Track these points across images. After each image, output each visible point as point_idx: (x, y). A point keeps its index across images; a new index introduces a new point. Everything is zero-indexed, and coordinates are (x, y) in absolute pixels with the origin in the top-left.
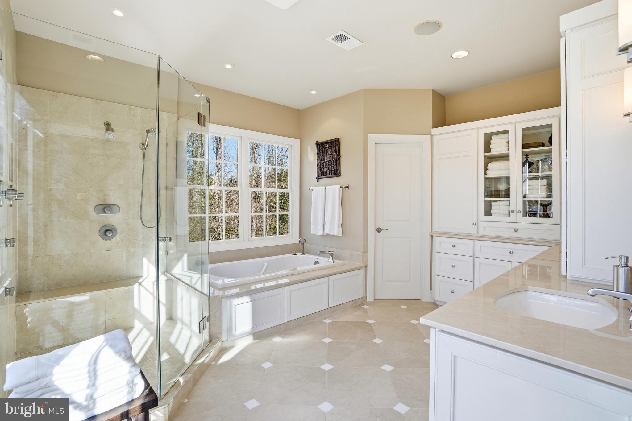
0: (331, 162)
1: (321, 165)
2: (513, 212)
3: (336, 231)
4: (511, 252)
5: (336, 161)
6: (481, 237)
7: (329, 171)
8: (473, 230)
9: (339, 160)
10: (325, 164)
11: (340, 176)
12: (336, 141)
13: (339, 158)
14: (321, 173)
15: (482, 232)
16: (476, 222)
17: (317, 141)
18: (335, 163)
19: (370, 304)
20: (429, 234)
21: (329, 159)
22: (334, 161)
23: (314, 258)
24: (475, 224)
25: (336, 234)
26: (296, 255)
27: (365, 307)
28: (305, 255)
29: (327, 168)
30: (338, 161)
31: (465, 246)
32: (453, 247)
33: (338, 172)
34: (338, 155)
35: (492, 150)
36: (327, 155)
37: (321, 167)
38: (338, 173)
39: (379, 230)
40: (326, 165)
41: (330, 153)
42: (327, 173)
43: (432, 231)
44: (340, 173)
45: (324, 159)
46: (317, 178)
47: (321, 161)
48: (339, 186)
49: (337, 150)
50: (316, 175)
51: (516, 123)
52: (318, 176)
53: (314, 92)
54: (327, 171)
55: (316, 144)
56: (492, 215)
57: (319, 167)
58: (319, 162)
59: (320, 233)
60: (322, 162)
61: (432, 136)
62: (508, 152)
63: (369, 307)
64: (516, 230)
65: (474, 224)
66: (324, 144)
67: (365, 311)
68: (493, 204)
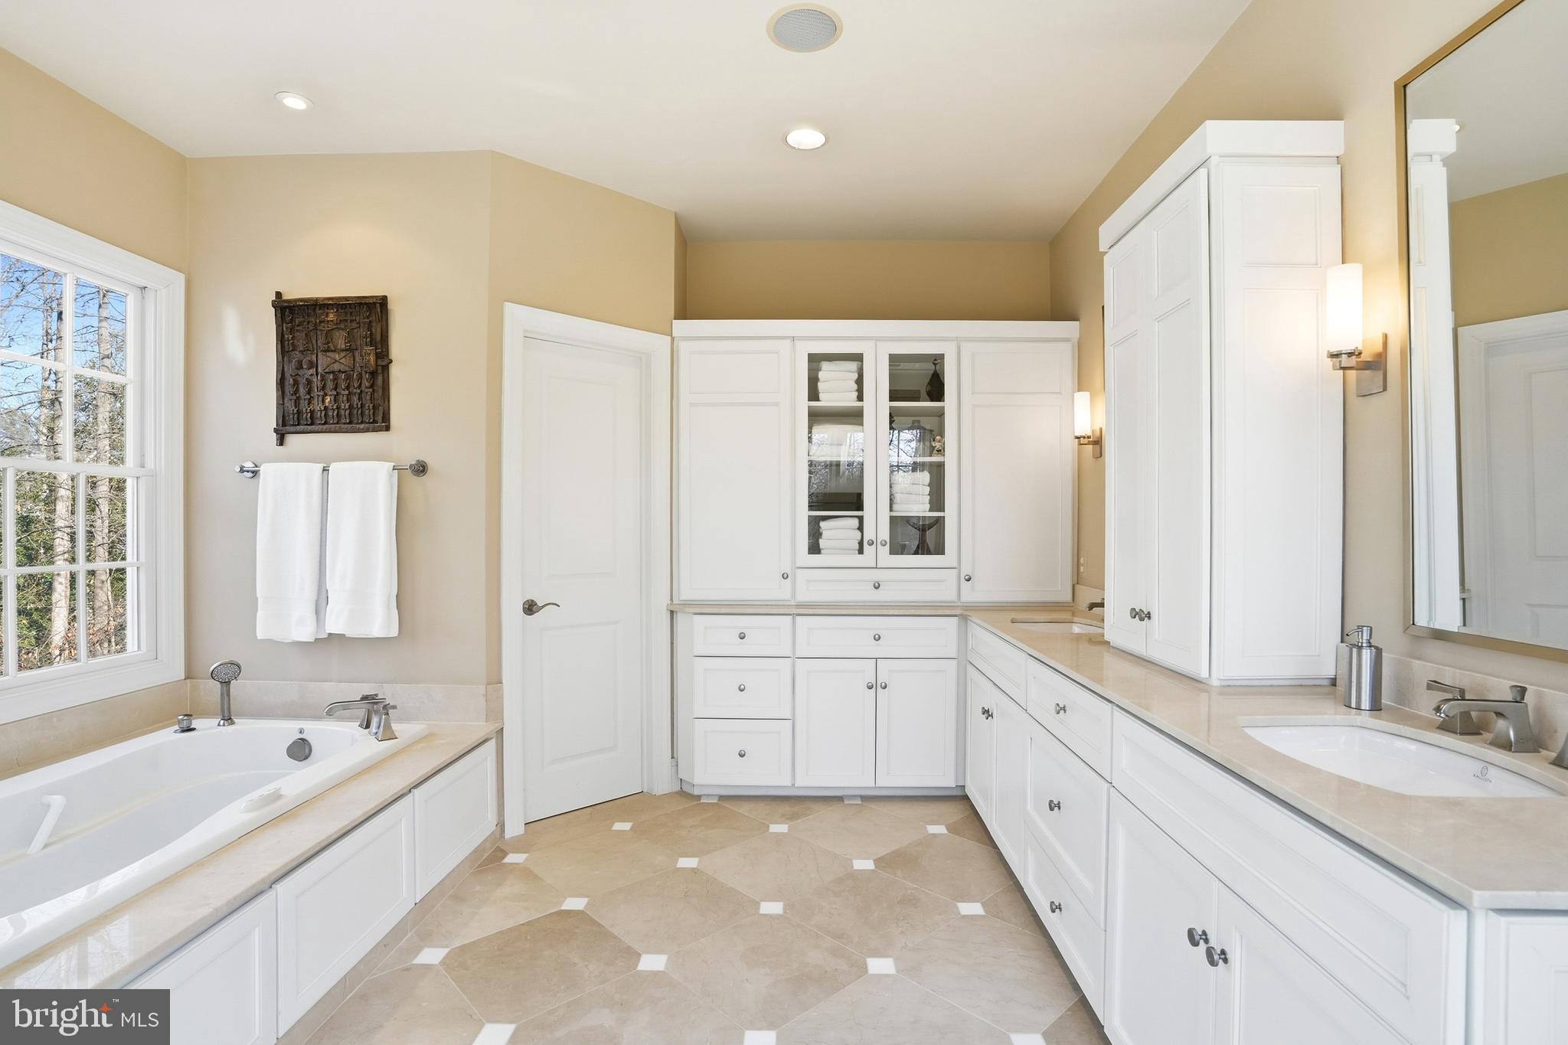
0: (349, 378)
1: (296, 383)
2: (871, 543)
3: (380, 622)
4: (877, 636)
5: (373, 374)
6: (798, 606)
7: (338, 408)
8: (780, 592)
9: (383, 372)
10: (316, 382)
11: (388, 428)
12: (374, 303)
13: (386, 369)
14: (299, 412)
15: (803, 596)
16: (788, 570)
17: (279, 294)
18: (366, 383)
19: (519, 846)
20: (665, 609)
21: (336, 367)
22: (360, 377)
23: (288, 730)
24: (787, 577)
25: (377, 631)
26: (194, 729)
27: (512, 858)
28: (233, 723)
29: (328, 399)
30: (380, 378)
31: (769, 633)
32: (741, 638)
33: (381, 413)
34: (378, 356)
35: (821, 396)
36: (328, 350)
37: (296, 391)
38: (379, 418)
39: (530, 608)
40: (323, 388)
41: (341, 344)
42: (325, 415)
43: (672, 600)
44: (386, 418)
45: (312, 365)
46: (276, 431)
47: (300, 367)
48: (393, 464)
49: (378, 338)
50: (271, 420)
51: (877, 339)
52: (284, 425)
53: (295, 102)
54: (326, 408)
55: (274, 305)
56: (822, 552)
57: (289, 389)
58: (290, 370)
59: (304, 631)
60: (301, 372)
61: (673, 339)
62: (859, 404)
63: (525, 856)
64: (877, 584)
65: (785, 576)
66: (315, 309)
67: (526, 873)
68: (823, 524)
